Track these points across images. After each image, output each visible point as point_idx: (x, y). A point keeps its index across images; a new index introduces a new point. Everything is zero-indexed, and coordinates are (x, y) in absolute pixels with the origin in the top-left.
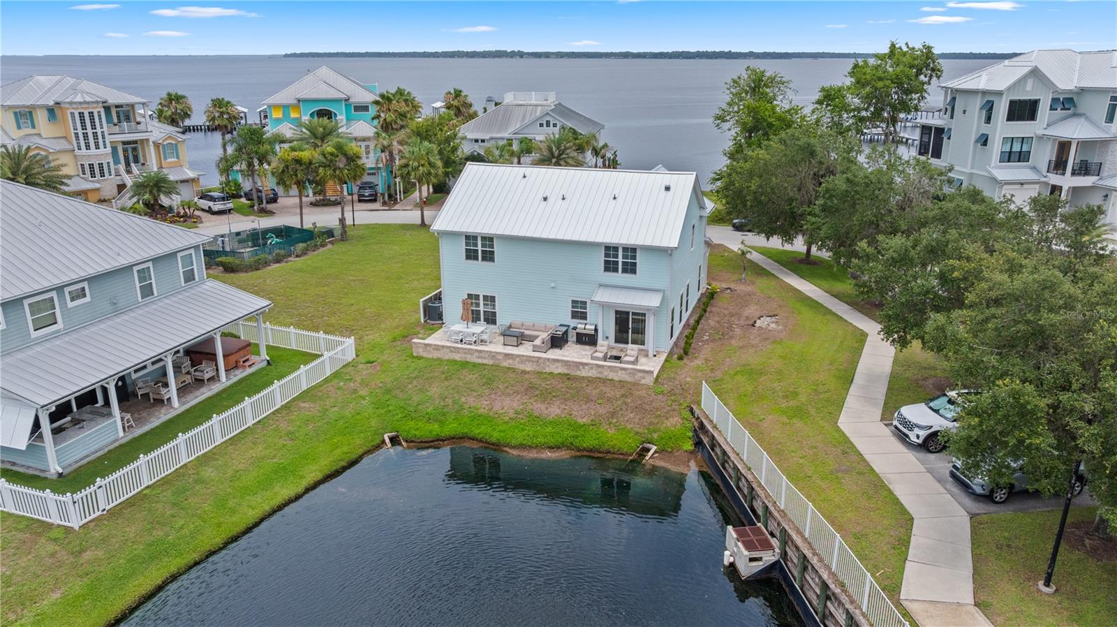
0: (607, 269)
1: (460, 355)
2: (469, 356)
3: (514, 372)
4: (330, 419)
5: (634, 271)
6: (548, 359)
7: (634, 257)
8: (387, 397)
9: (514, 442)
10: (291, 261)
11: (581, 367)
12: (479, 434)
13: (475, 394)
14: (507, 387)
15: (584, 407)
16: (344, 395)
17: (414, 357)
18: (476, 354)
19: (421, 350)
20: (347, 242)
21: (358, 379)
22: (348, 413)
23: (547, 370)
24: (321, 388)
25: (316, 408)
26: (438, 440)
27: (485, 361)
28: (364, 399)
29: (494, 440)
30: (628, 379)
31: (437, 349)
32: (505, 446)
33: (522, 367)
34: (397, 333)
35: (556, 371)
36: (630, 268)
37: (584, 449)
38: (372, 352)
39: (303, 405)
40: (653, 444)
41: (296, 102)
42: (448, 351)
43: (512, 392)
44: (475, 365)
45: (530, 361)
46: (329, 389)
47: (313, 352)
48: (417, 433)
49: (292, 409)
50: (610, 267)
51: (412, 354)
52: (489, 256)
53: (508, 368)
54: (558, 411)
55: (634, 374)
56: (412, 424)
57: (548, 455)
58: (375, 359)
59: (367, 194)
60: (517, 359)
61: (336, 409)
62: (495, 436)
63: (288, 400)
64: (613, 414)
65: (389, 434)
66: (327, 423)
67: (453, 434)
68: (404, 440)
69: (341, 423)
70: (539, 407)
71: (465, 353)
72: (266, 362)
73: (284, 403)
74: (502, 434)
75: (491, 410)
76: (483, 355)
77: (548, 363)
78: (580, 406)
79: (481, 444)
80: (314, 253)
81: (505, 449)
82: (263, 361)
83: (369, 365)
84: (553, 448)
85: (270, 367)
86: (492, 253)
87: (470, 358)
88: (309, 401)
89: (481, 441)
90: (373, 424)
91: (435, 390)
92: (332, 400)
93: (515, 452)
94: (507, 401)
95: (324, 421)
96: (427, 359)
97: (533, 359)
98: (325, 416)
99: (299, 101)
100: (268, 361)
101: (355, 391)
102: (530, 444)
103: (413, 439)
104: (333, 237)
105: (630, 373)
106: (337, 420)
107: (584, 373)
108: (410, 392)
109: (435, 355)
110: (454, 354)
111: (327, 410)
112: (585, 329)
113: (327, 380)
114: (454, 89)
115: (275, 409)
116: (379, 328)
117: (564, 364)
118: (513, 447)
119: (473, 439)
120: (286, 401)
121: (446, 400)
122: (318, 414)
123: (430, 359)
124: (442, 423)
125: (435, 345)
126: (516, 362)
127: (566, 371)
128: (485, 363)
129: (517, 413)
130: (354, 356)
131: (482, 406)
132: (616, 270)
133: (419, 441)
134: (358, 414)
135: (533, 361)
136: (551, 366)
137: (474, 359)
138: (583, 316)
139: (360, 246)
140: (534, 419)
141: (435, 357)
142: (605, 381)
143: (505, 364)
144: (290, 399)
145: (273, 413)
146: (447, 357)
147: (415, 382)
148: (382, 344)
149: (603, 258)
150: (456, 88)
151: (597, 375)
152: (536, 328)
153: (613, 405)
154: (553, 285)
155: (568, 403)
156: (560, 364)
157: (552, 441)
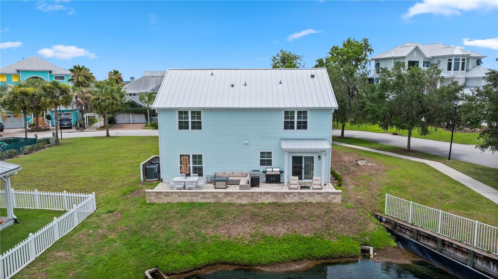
0: (286, 128)
1: (187, 198)
2: (194, 198)
3: (234, 206)
4: (88, 263)
5: (305, 127)
6: (261, 193)
7: (306, 117)
8: (136, 238)
9: (264, 261)
10: (19, 157)
11: (286, 196)
12: (230, 258)
13: (211, 226)
14: (235, 217)
15: (302, 225)
16: (96, 240)
17: (147, 204)
18: (201, 196)
19: (153, 198)
20: (60, 145)
21: (105, 226)
22: (105, 257)
23: (260, 201)
24: (73, 237)
25: (73, 256)
26: (196, 269)
27: (208, 201)
28: (115, 242)
29: (246, 262)
30: (323, 200)
31: (168, 196)
32: (257, 266)
33: (239, 201)
34: (125, 189)
35: (267, 202)
36: (303, 125)
37: (321, 258)
38: (109, 204)
39: (58, 254)
40: (369, 245)
41: (16, 72)
42: (177, 196)
43: (240, 221)
44: (201, 204)
45: (245, 196)
46: (80, 237)
47: (57, 209)
48: (176, 265)
49: (48, 260)
50: (288, 125)
51: (145, 202)
52: (197, 126)
53: (229, 204)
54: (284, 231)
55: (327, 196)
56: (168, 258)
57: (296, 267)
58: (113, 209)
59: (66, 124)
60: (235, 196)
61: (92, 254)
62: (246, 258)
63: (42, 252)
64: (328, 227)
65: (149, 270)
66: (87, 268)
67: (207, 261)
68: (165, 274)
69: (101, 266)
70: (267, 230)
71: (192, 196)
72: (13, 221)
73: (38, 255)
74: (252, 255)
75: (230, 237)
76: (206, 196)
77: (260, 196)
78: (299, 224)
79: (235, 267)
80: (37, 152)
81: (257, 268)
82: (10, 220)
83: (111, 214)
84: (296, 261)
85: (17, 225)
86: (200, 123)
87: (195, 199)
88: (63, 250)
89: (233, 264)
90: (131, 263)
91: (176, 227)
92: (86, 246)
93: (268, 269)
94: (240, 229)
95: (83, 267)
96: (159, 204)
97: (248, 194)
98: (83, 262)
99: (18, 71)
100: (15, 220)
101: (104, 236)
102: (277, 260)
103: (173, 272)
104: (49, 144)
105: (324, 196)
106: (96, 264)
107: (289, 200)
108: (155, 230)
109: (166, 200)
110: (182, 198)
111: (84, 256)
112: (272, 171)
113: (76, 230)
114: (114, 70)
115: (29, 262)
116: (107, 188)
117: (273, 196)
118: (266, 265)
119: (225, 263)
120: (40, 253)
121: (189, 233)
122: (76, 261)
123: (162, 204)
124: (194, 254)
125: (166, 192)
126: (234, 198)
127: (274, 201)
128: (208, 202)
129: (252, 236)
130: (95, 209)
131: (222, 234)
132: (293, 128)
133: (179, 272)
134: (114, 256)
135: (248, 196)
136: (262, 198)
137: (199, 200)
138: (269, 163)
139: (70, 147)
140: (270, 240)
141: (166, 202)
142: (307, 204)
143: (225, 201)
144: (44, 250)
145: (28, 267)
146: (176, 201)
147: (156, 222)
148: (116, 198)
149: (283, 120)
150: (115, 70)
151: (299, 201)
152: (234, 175)
153: (323, 220)
154: (247, 142)
155: (288, 223)
156: (269, 196)
157: (294, 256)
